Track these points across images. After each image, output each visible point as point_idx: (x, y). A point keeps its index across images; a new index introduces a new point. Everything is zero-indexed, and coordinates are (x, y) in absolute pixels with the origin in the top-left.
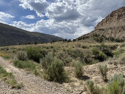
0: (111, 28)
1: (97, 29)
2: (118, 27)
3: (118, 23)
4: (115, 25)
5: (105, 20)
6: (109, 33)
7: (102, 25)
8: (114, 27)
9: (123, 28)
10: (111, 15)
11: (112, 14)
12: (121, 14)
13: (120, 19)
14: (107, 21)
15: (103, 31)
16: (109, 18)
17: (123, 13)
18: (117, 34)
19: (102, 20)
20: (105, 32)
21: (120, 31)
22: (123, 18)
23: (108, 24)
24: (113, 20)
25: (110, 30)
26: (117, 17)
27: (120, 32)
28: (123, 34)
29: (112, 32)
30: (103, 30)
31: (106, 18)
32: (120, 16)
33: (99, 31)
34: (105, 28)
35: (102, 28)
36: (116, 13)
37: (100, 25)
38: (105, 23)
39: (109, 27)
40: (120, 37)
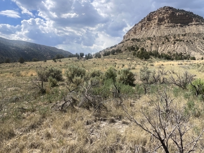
0: (149, 39)
1: (129, 39)
2: (160, 37)
3: (159, 31)
4: (154, 33)
5: (140, 25)
6: (147, 46)
7: (135, 33)
8: (154, 36)
9: (167, 38)
10: (148, 18)
11: (150, 16)
12: (163, 17)
13: (162, 24)
14: (142, 27)
15: (139, 43)
16: (145, 23)
17: (165, 16)
18: (160, 48)
19: (135, 25)
20: (141, 44)
21: (163, 43)
22: (165, 23)
23: (144, 32)
24: (151, 26)
25: (149, 41)
26: (157, 22)
27: (164, 45)
28: (169, 48)
29: (152, 44)
30: (138, 40)
31: (141, 22)
32: (161, 20)
33: (132, 41)
34: (140, 38)
35: (135, 37)
36: (155, 15)
37: (132, 33)
38: (140, 30)
39: (146, 36)
40: (164, 52)
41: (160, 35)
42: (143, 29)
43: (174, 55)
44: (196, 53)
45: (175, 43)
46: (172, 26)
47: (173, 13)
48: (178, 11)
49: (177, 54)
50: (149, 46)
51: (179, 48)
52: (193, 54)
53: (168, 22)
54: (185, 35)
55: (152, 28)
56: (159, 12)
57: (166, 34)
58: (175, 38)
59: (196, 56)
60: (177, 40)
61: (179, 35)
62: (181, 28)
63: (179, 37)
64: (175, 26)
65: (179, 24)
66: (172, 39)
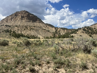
0: (17, 26)
1: (3, 25)
2: (22, 26)
3: (22, 23)
4: (19, 23)
5: (10, 17)
7: (7, 22)
8: (19, 25)
9: (26, 27)
10: (15, 14)
11: (16, 14)
12: (24, 16)
13: (23, 19)
14: (12, 19)
15: (10, 28)
16: (13, 17)
17: (25, 15)
18: (23, 32)
19: (7, 17)
20: (12, 29)
21: (25, 30)
22: (25, 19)
23: (13, 22)
24: (17, 19)
25: (17, 28)
26: (20, 18)
27: (25, 31)
28: (27, 32)
29: (18, 30)
30: (10, 26)
32: (22, 17)
33: (5, 27)
34: (11, 25)
35: (8, 24)
36: (19, 13)
37: (5, 22)
38: (10, 21)
39: (14, 25)
40: (25, 34)
41: (22, 25)
42: (12, 20)
43: (30, 36)
44: (40, 36)
45: (30, 30)
46: (28, 21)
47: (28, 14)
48: (31, 14)
49: (32, 35)
50: (17, 30)
51: (33, 33)
52: (39, 36)
53: (26, 19)
54: (35, 27)
55: (18, 20)
56: (21, 12)
57: (25, 25)
58: (30, 27)
59: (40, 37)
60: (31, 29)
61: (32, 26)
62: (33, 23)
63: (32, 27)
64: (30, 21)
65: (32, 21)
66: (29, 28)
